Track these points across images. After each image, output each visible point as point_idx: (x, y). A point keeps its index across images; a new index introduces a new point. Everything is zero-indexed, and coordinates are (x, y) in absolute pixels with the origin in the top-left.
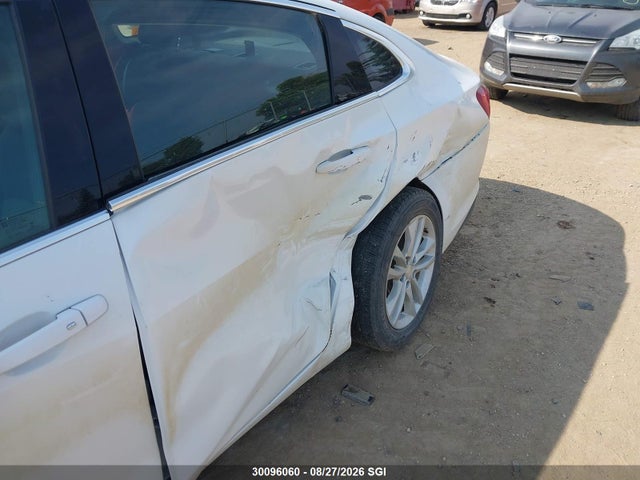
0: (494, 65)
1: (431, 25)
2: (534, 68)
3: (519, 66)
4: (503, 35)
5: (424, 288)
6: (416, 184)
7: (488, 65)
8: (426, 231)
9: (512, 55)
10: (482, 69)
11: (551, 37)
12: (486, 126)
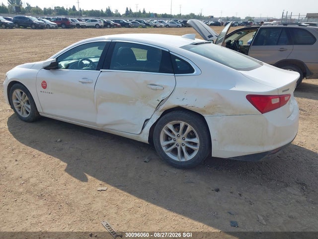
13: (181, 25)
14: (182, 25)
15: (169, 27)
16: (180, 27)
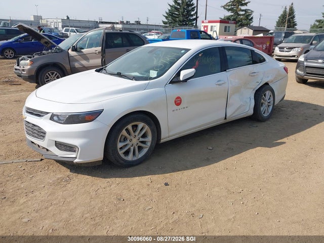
0: (300, 71)
1: (279, 60)
2: (314, 71)
3: (309, 70)
4: (303, 60)
5: (270, 111)
6: (267, 84)
7: (298, 70)
8: (270, 96)
9: (306, 67)
10: (296, 72)
11: (320, 61)
12: (287, 76)
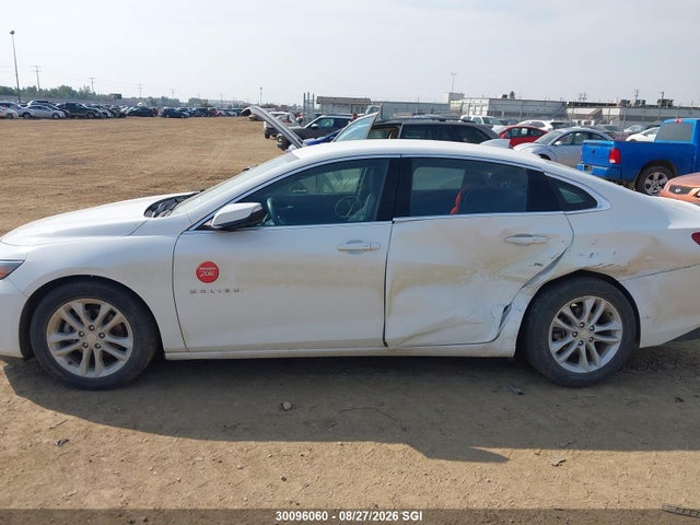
13: (61, 114)
14: (66, 113)
15: (31, 117)
16: (59, 118)
